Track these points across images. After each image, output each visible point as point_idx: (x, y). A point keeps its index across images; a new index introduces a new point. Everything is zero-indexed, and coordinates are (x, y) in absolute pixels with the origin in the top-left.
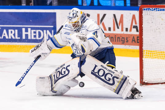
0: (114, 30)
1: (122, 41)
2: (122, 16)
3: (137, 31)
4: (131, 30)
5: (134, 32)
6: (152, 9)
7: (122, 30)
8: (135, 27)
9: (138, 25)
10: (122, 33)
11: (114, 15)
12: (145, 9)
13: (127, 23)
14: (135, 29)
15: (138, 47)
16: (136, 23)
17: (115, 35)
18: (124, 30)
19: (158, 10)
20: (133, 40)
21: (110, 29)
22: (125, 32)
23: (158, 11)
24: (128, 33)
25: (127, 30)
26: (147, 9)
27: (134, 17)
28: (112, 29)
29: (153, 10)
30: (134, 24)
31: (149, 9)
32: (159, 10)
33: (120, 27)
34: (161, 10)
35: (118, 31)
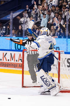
0: (11, 61)
1: (14, 66)
2: (15, 54)
3: (22, 61)
4: (18, 61)
5: (20, 62)
8: (20, 60)
10: (14, 62)
12: (25, 51)
13: (17, 58)
16: (21, 58)
17: (11, 63)
18: (16, 61)
20: (20, 66)
21: (9, 60)
27: (20, 55)
30: (20, 58)
33: (14, 60)
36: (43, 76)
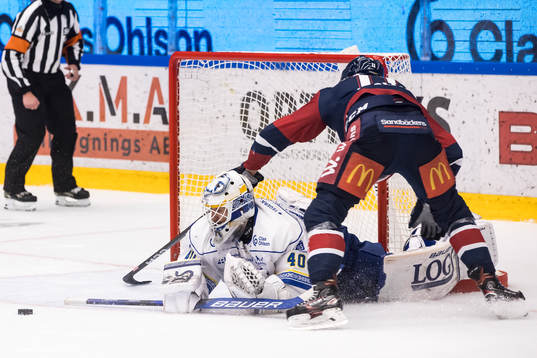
0: (102, 118)
1: (123, 148)
2: (124, 80)
3: (165, 121)
4: (147, 120)
5: (157, 125)
6: (203, 63)
7: (124, 120)
8: (158, 111)
9: (166, 106)
10: (124, 126)
11: (103, 79)
12: (184, 64)
13: (137, 102)
14: (159, 118)
15: (166, 167)
16: (161, 102)
17: (106, 132)
18: (130, 118)
19: (220, 64)
20: (154, 147)
21: (90, 116)
22: (131, 125)
23: (219, 70)
24: (141, 126)
25: (136, 118)
26: (190, 63)
27: (156, 84)
28: (96, 116)
29: (206, 66)
30: (156, 104)
31: (196, 63)
32: (222, 66)
33: (119, 112)
34: (228, 66)
35: (113, 123)
36: (417, 267)
